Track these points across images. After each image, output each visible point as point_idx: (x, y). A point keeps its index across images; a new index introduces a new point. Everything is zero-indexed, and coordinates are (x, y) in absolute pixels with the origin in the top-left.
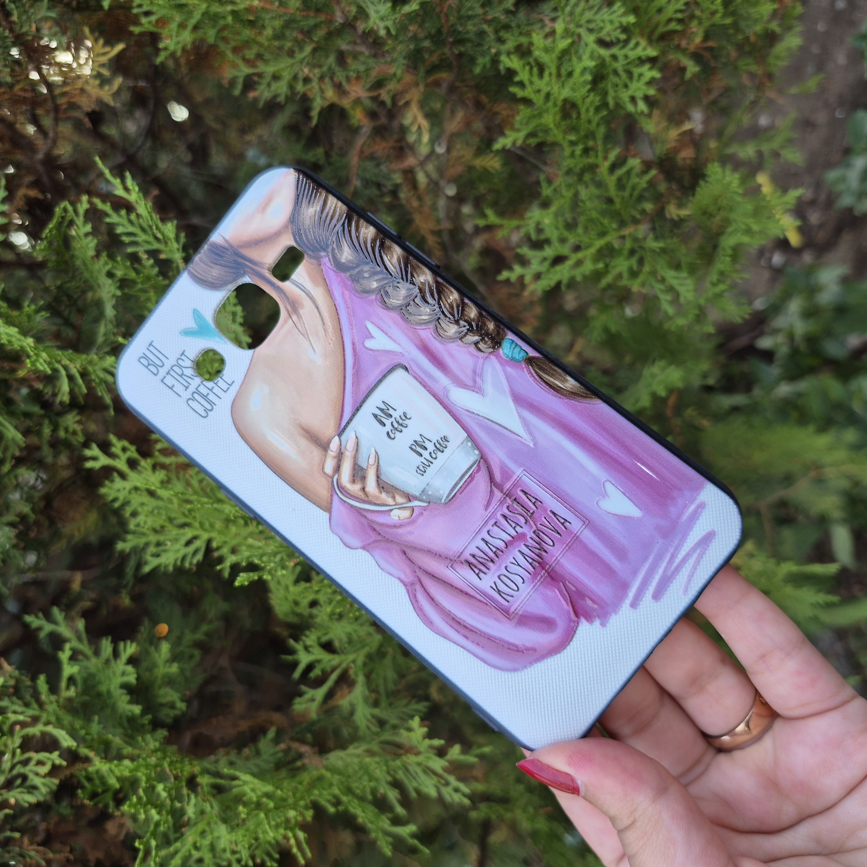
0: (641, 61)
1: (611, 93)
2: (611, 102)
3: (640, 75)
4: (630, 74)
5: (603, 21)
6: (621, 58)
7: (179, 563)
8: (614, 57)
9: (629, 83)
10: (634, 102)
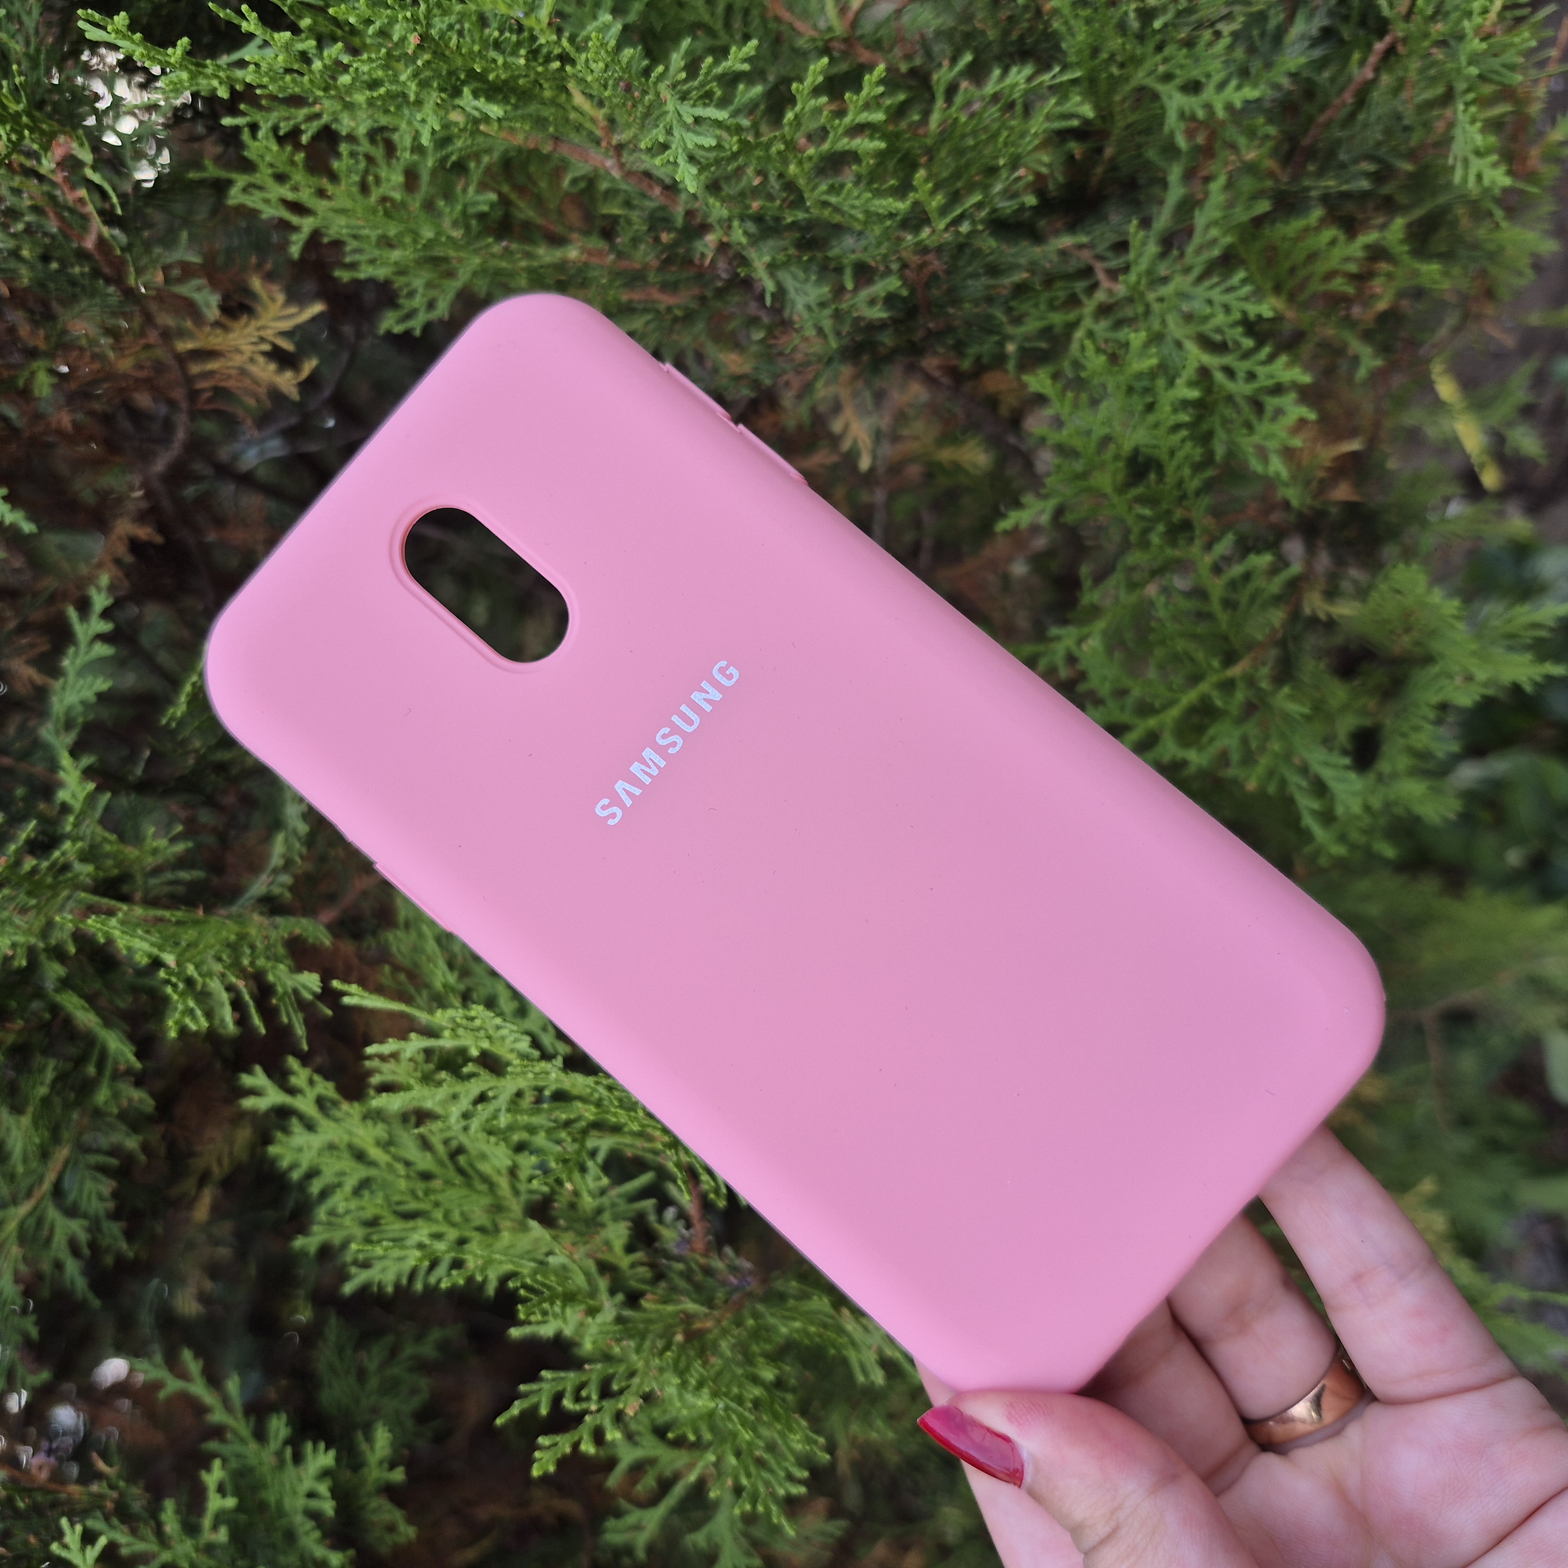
0: (1281, 388)
1: (1221, 434)
2: (1220, 450)
3: (1279, 412)
4: (1258, 406)
5: (1210, 303)
6: (1241, 375)
7: (404, 1281)
8: (1229, 372)
9: (1255, 422)
10: (1263, 455)
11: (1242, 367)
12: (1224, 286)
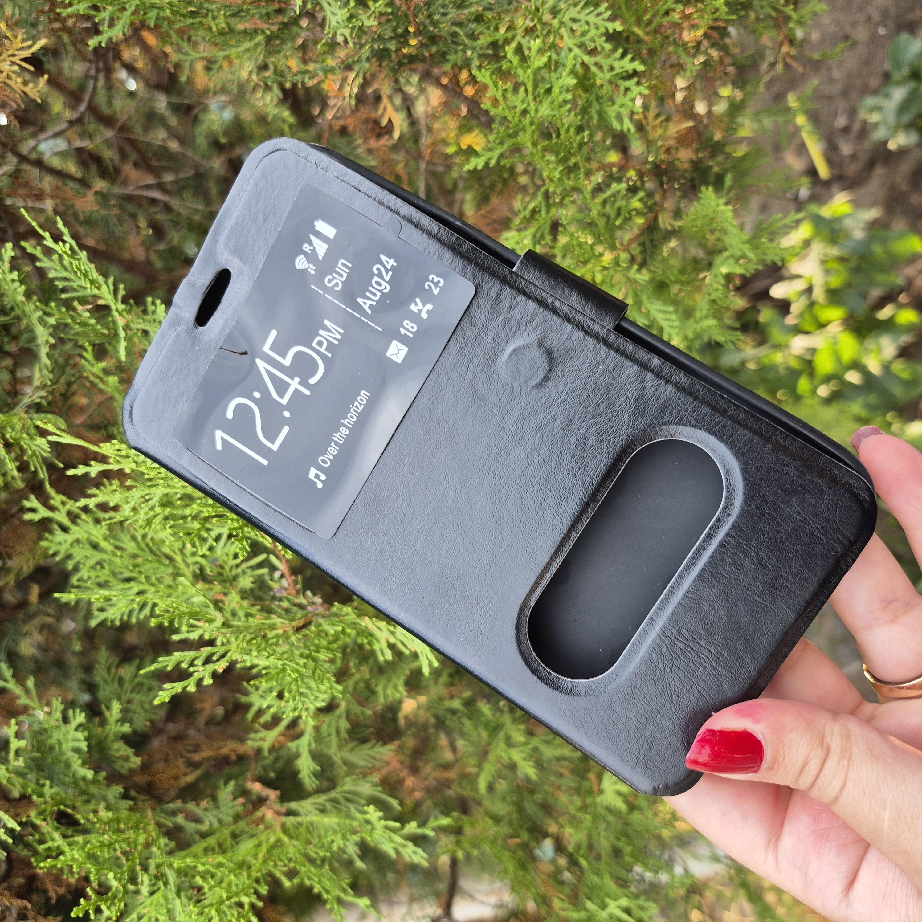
0: (629, 76)
1: (595, 106)
2: (595, 117)
3: (627, 89)
4: (617, 88)
5: (587, 23)
6: (606, 68)
7: (125, 618)
8: (599, 66)
9: (615, 97)
10: (619, 118)
11: (606, 63)
12: (596, 12)
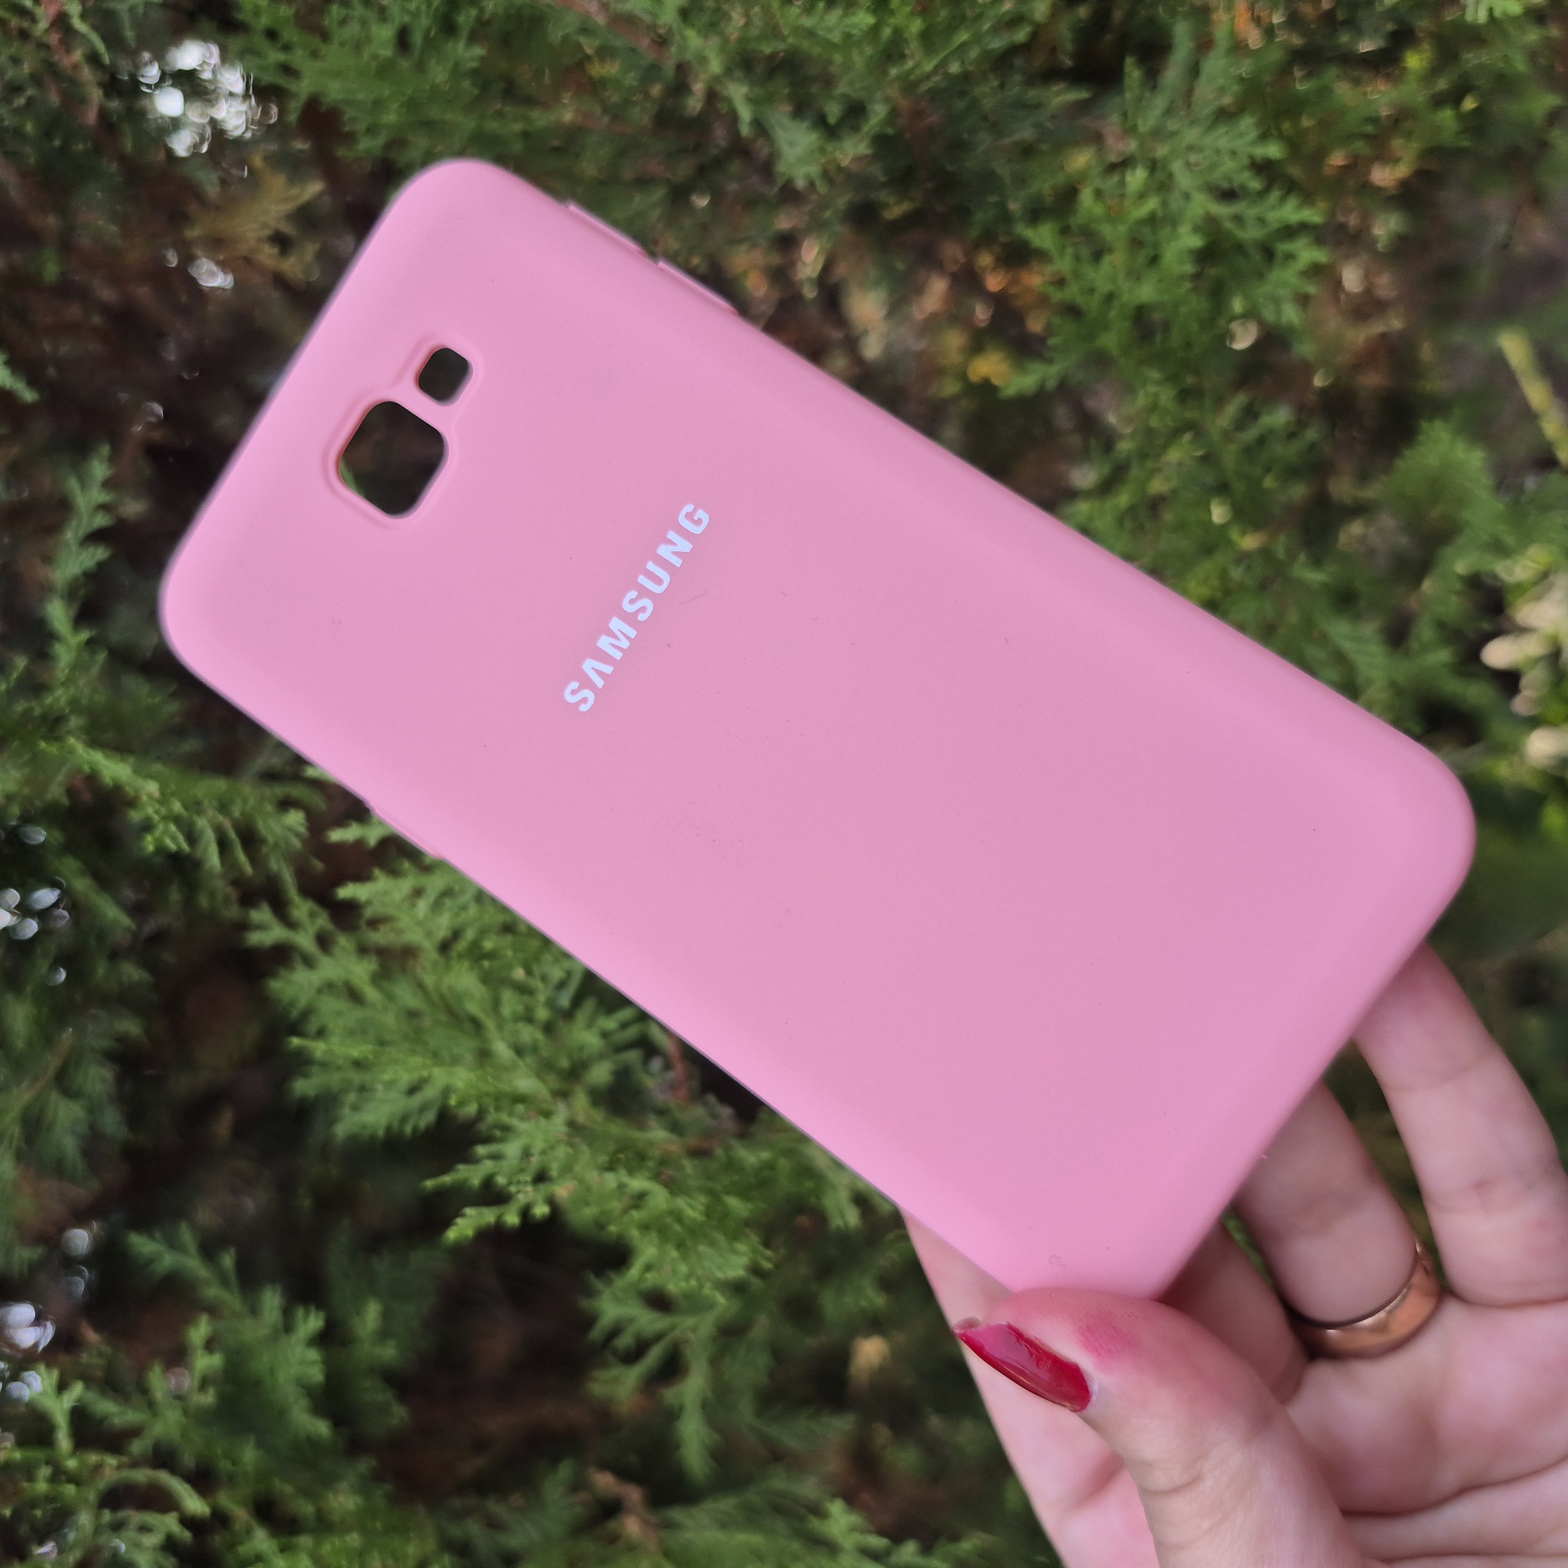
0: (1290, 231)
3: (1290, 257)
4: (1268, 253)
5: (1218, 152)
10: (1275, 305)
11: (1252, 214)
12: (1232, 133)
